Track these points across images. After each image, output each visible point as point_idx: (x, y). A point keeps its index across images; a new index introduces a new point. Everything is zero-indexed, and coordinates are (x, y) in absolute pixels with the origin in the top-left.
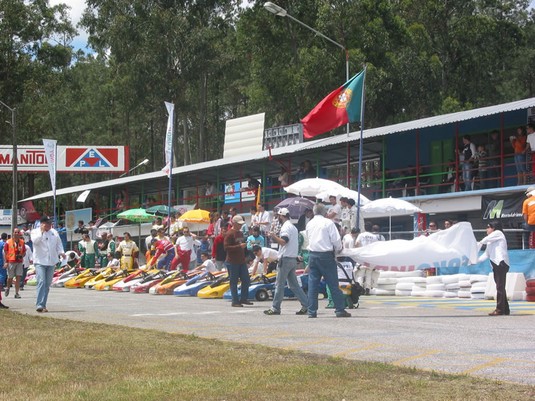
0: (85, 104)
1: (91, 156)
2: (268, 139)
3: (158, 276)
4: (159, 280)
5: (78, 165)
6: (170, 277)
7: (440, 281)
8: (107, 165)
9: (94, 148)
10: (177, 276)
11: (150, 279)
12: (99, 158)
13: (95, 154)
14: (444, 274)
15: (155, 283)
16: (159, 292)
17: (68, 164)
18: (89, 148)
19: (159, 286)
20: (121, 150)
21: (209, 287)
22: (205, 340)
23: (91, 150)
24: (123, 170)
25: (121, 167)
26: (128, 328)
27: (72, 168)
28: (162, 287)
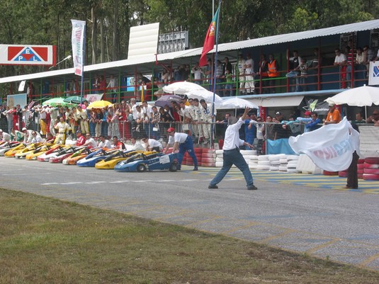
0: (25, 8)
1: (27, 52)
2: (162, 42)
3: (69, 151)
4: (71, 154)
5: (17, 59)
6: (78, 152)
7: (267, 159)
8: (39, 60)
9: (30, 46)
10: (83, 152)
11: (64, 153)
12: (33, 55)
13: (30, 51)
14: (271, 154)
15: (67, 156)
16: (69, 164)
17: (10, 59)
18: (26, 46)
19: (69, 159)
20: (50, 48)
21: (103, 161)
22: (82, 206)
23: (28, 48)
24: (52, 63)
25: (50, 61)
26: (35, 196)
27: (13, 62)
28: (72, 159)
